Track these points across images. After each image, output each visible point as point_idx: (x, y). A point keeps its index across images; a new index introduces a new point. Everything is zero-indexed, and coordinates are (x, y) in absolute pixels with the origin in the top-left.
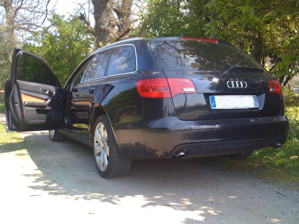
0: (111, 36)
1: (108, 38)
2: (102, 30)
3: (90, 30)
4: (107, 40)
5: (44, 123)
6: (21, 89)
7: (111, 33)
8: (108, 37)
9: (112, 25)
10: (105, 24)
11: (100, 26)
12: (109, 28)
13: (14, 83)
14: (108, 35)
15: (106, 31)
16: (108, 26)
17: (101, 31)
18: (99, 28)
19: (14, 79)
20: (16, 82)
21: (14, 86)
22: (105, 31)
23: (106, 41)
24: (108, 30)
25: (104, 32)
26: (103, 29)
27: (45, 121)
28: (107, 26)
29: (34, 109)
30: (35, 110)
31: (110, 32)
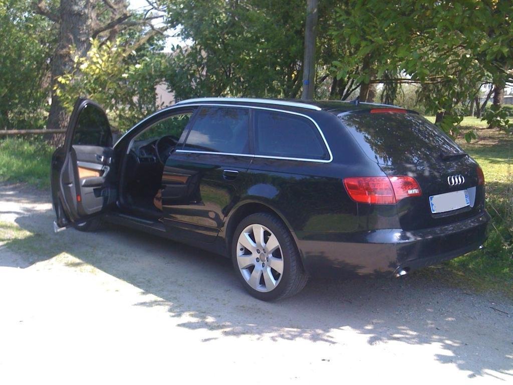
0: (89, 24)
1: (85, 28)
2: (74, 14)
3: (44, 10)
4: (83, 30)
5: (100, 210)
6: (79, 161)
7: (90, 20)
8: (84, 25)
9: (91, 5)
10: (79, 4)
11: (71, 6)
12: (86, 11)
13: (68, 150)
14: (85, 23)
15: (82, 15)
16: (85, 7)
17: (71, 15)
18: (69, 10)
19: (69, 143)
20: (71, 149)
21: (67, 154)
22: (80, 15)
23: (80, 34)
24: (85, 13)
25: (78, 17)
26: (76, 12)
27: (101, 206)
28: (83, 6)
29: (91, 189)
30: (93, 191)
31: (88, 18)
